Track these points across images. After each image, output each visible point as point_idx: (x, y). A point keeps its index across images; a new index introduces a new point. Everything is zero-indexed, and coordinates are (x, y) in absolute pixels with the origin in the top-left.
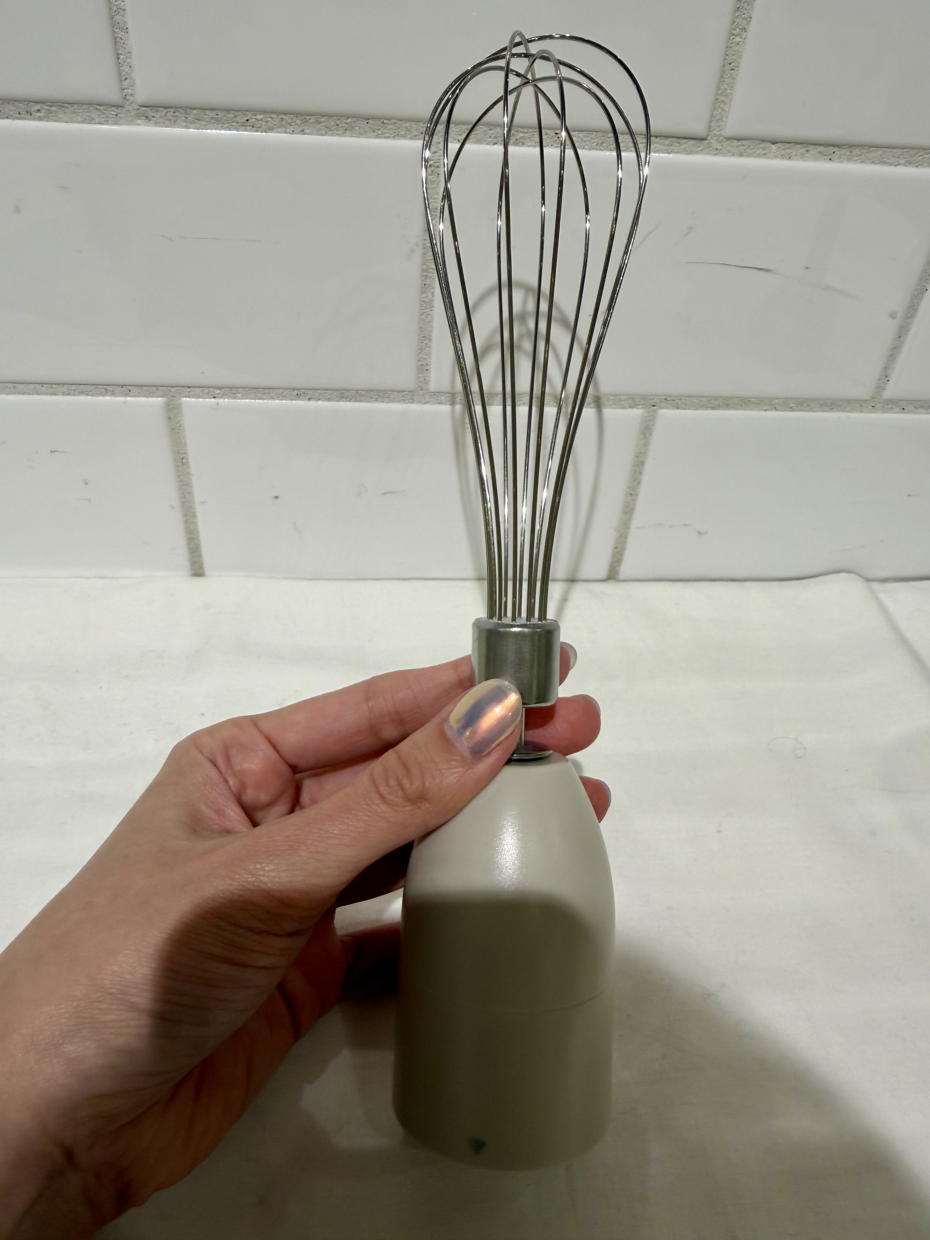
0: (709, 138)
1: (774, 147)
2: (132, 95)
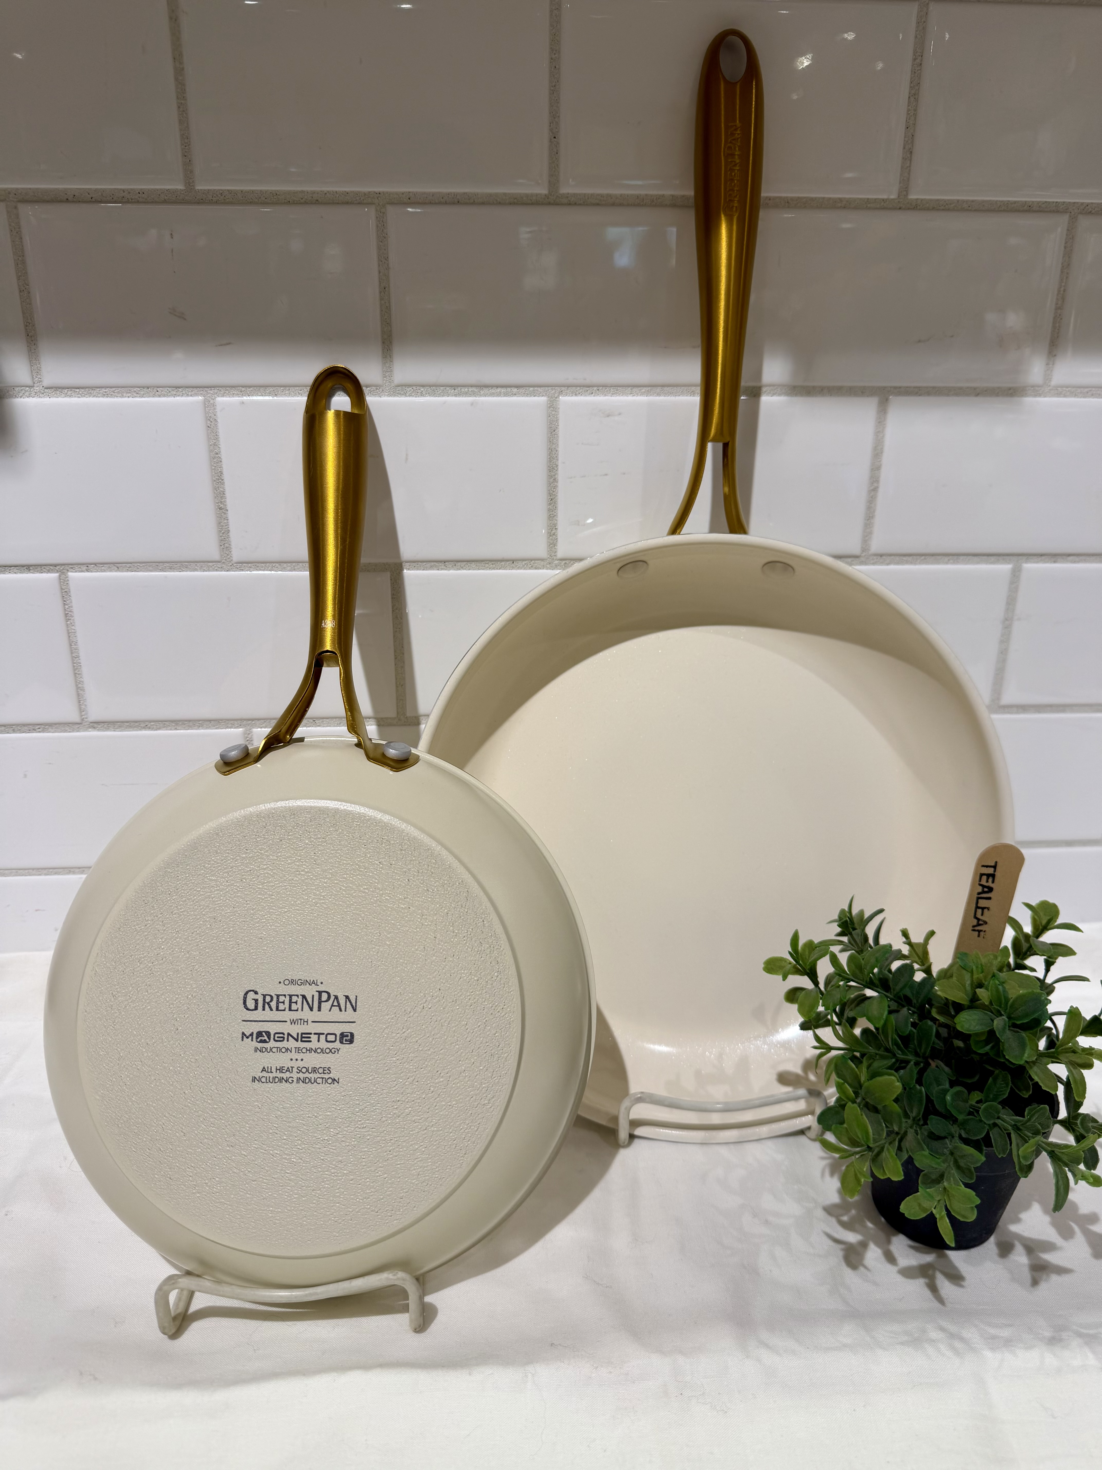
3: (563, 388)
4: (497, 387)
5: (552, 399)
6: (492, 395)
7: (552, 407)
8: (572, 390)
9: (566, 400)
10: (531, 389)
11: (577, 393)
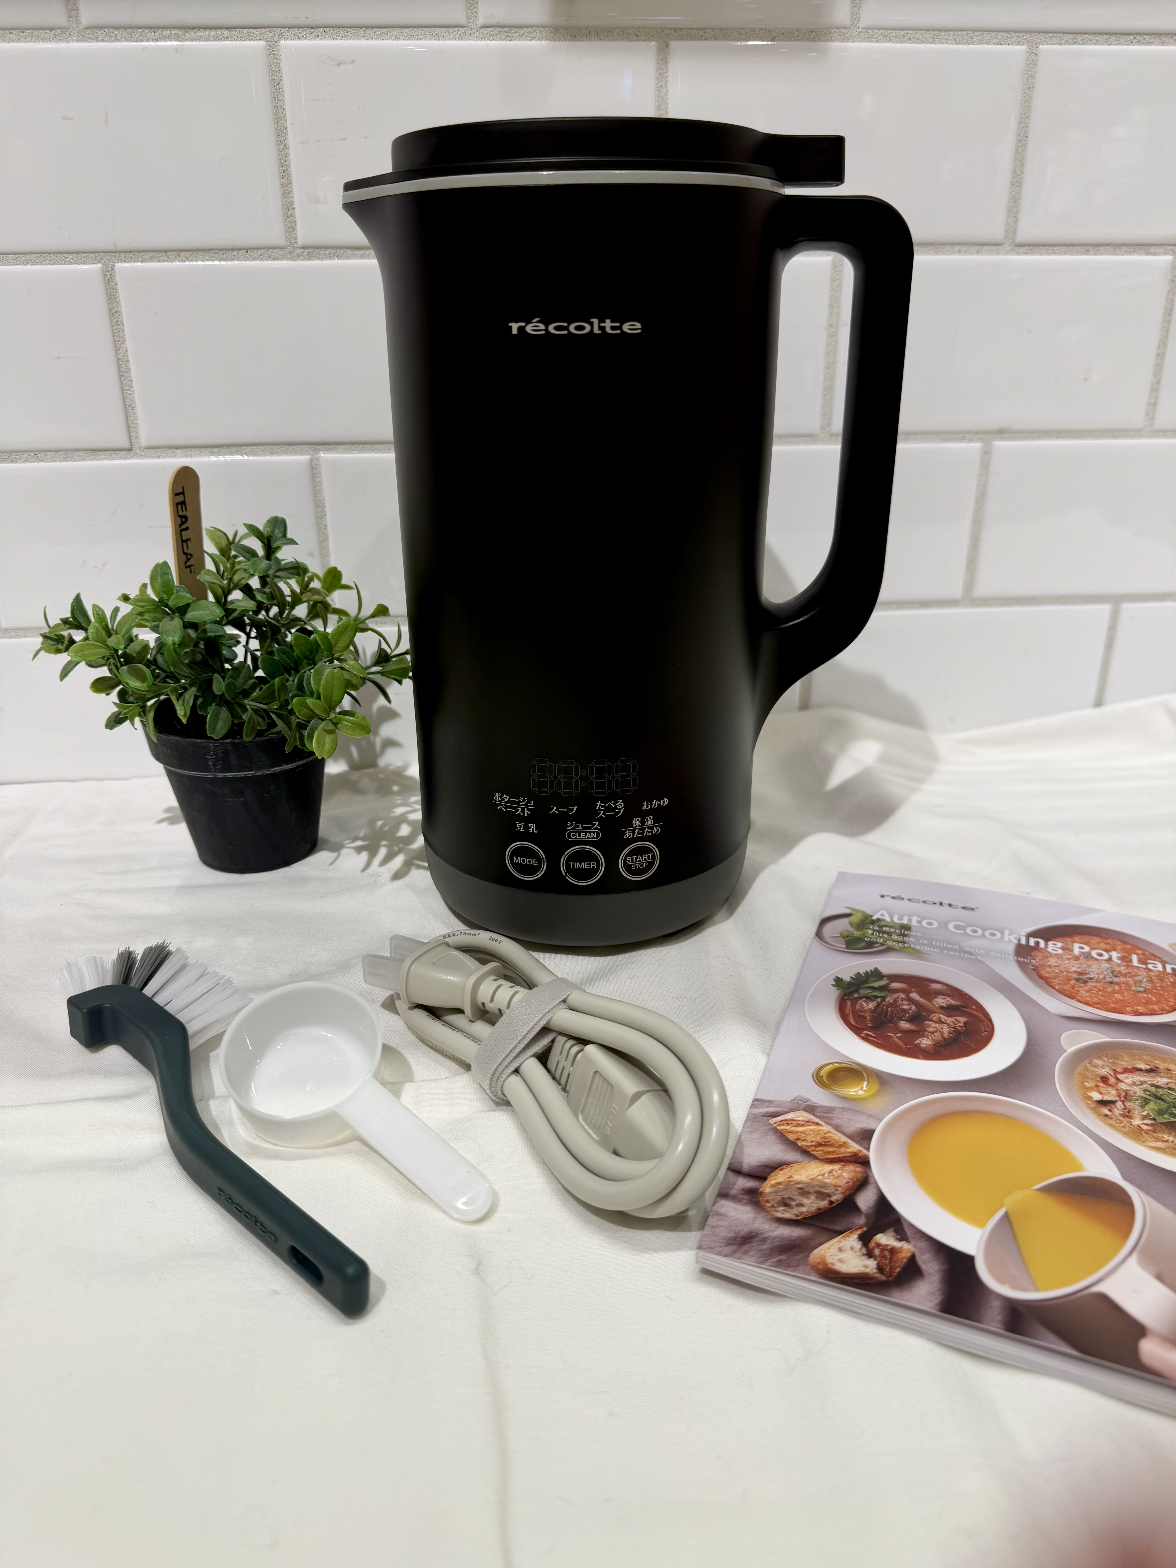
3: (283, 30)
4: (205, 28)
5: (271, 44)
6: (199, 39)
7: (272, 53)
8: (294, 33)
9: (288, 44)
10: (246, 31)
11: (300, 35)
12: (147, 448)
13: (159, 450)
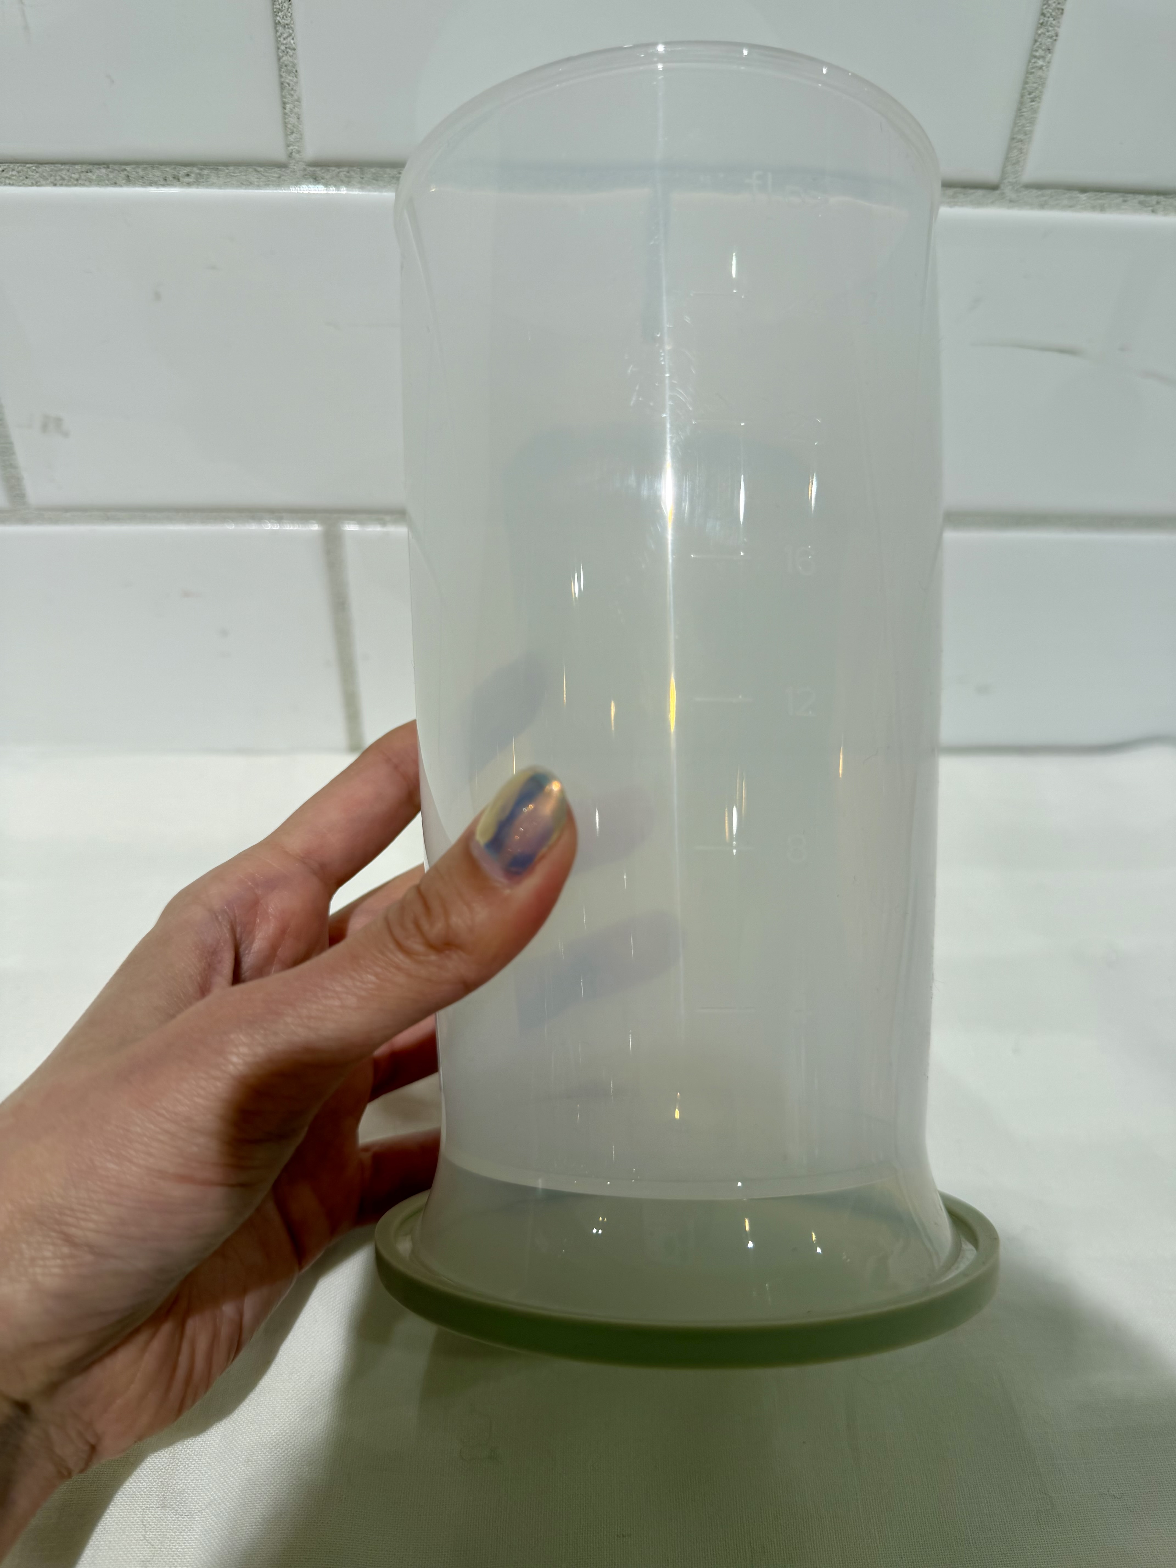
0: (1002, 187)
1: (1083, 197)
2: (299, 152)
12: (1029, 186)
13: (1048, 192)
